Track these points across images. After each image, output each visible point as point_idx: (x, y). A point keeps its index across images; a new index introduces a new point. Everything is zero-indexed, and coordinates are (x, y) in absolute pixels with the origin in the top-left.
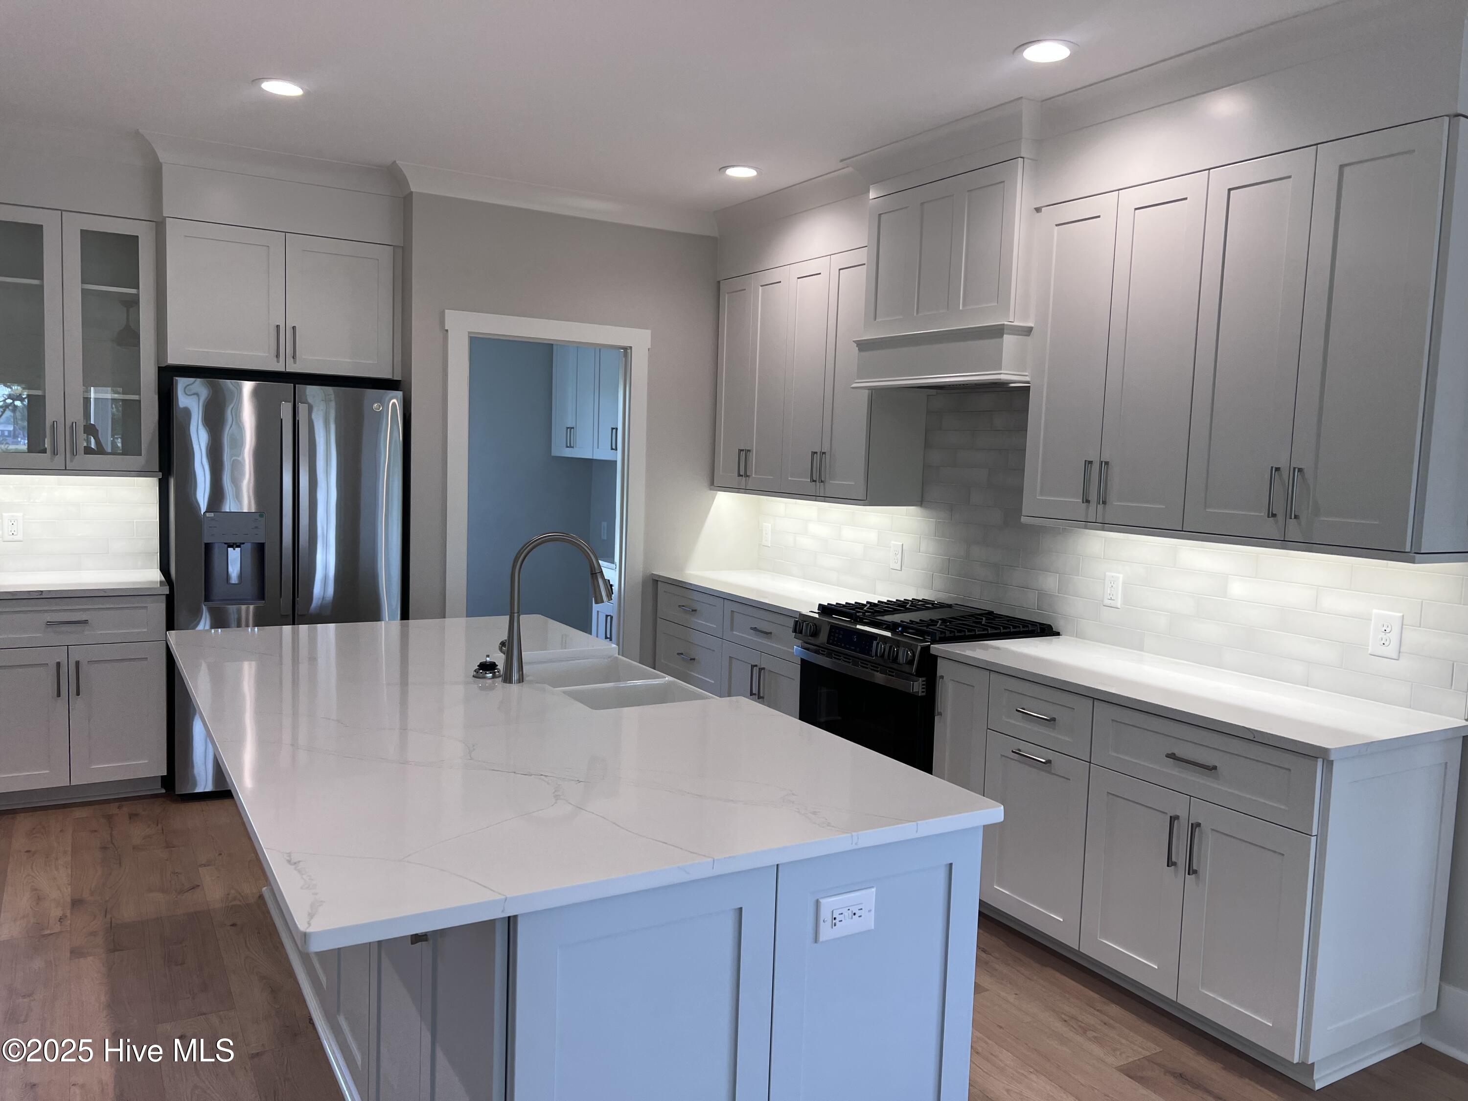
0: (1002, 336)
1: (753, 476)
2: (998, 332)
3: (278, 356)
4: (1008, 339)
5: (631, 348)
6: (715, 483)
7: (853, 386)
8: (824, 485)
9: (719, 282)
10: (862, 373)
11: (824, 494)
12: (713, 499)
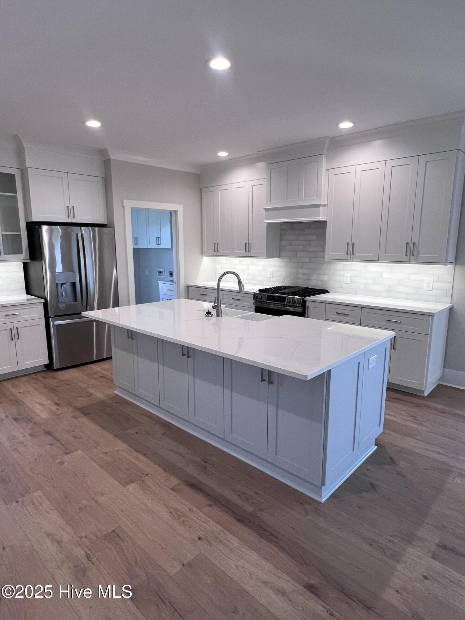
0: (320, 207)
1: (220, 251)
2: (318, 206)
3: (68, 217)
4: (321, 208)
5: (177, 211)
6: (202, 254)
7: (264, 222)
8: (250, 253)
9: (201, 189)
10: (267, 218)
11: (250, 255)
12: (202, 258)
